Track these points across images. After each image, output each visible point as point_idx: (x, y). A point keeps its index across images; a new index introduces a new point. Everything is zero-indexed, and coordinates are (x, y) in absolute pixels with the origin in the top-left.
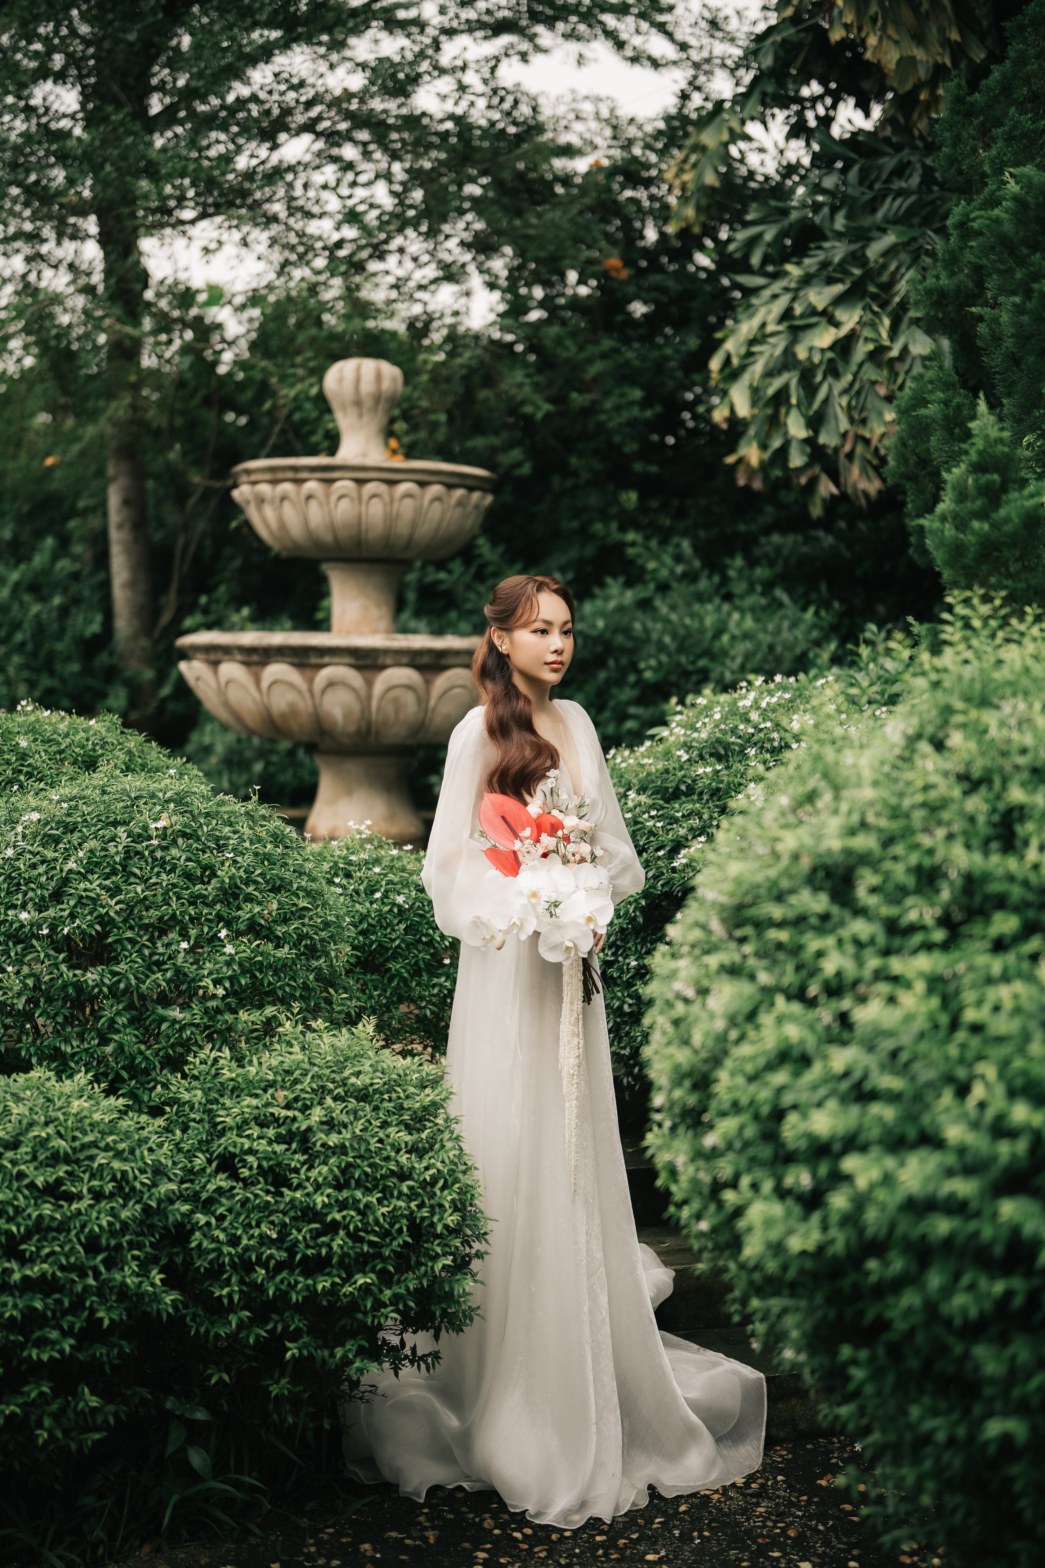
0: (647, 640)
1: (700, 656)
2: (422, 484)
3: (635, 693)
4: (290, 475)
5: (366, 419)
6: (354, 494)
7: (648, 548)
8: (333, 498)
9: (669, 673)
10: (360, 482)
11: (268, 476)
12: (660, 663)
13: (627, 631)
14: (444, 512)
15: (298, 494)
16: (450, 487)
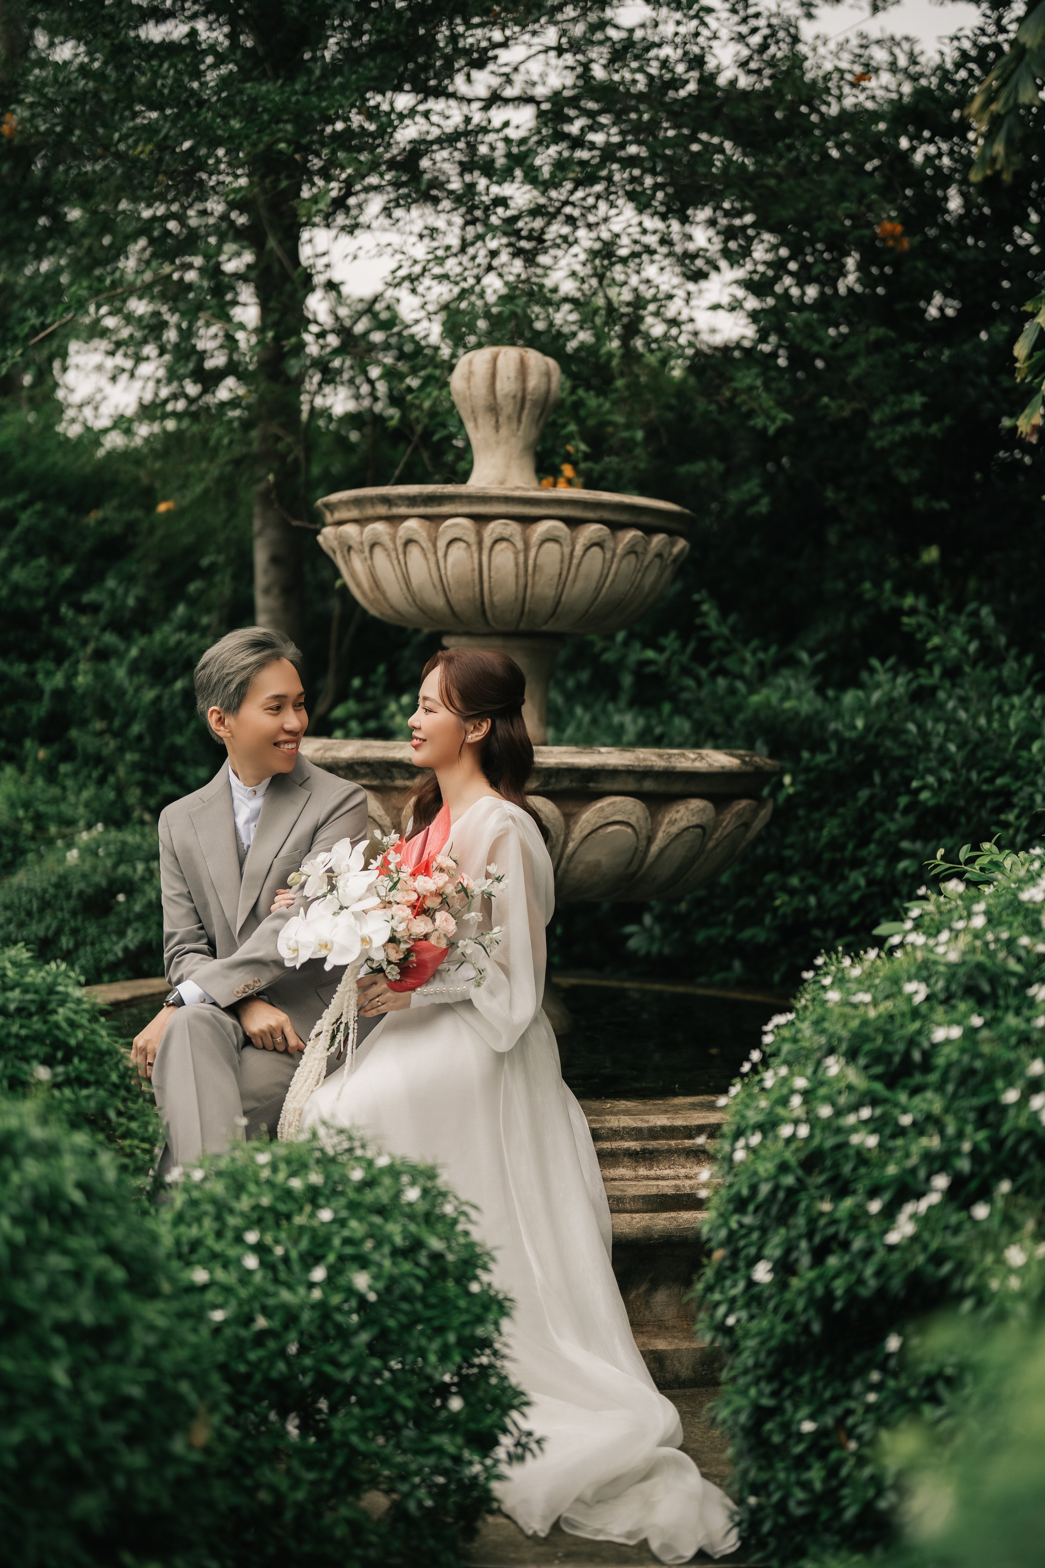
0: (926, 748)
1: (1000, 773)
2: (573, 523)
3: (911, 820)
4: (382, 510)
5: (504, 432)
6: (472, 538)
7: (934, 618)
8: (442, 544)
9: (955, 794)
10: (481, 519)
11: (354, 513)
12: (941, 782)
13: (897, 733)
14: (607, 565)
15: (393, 539)
16: (615, 527)
